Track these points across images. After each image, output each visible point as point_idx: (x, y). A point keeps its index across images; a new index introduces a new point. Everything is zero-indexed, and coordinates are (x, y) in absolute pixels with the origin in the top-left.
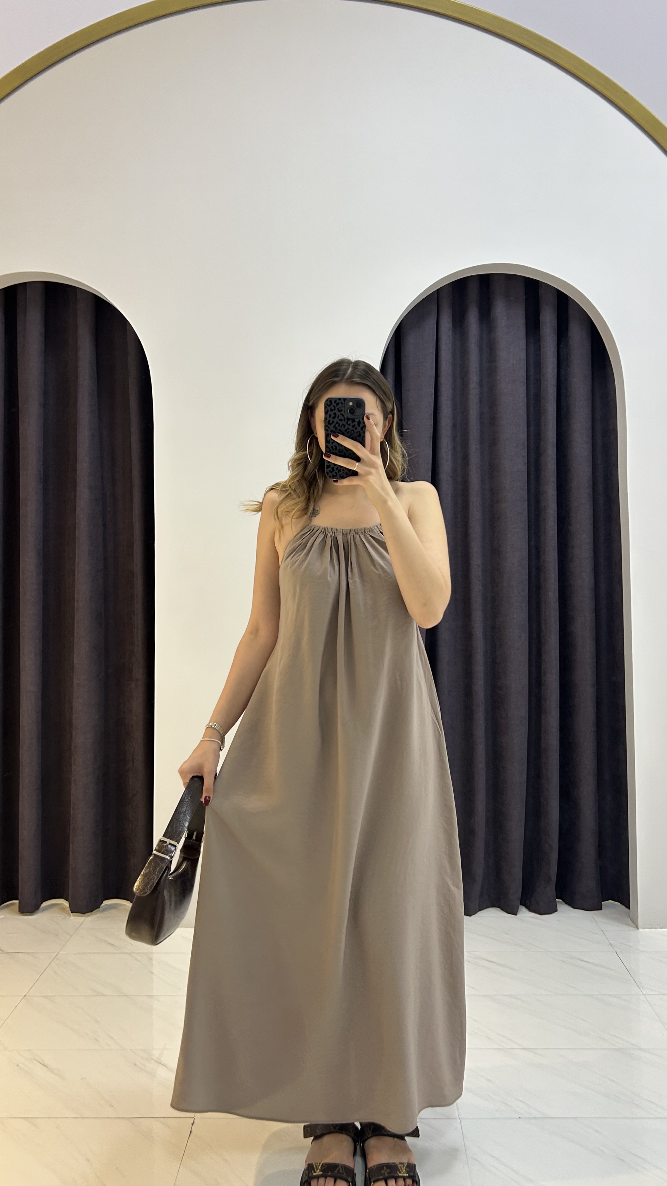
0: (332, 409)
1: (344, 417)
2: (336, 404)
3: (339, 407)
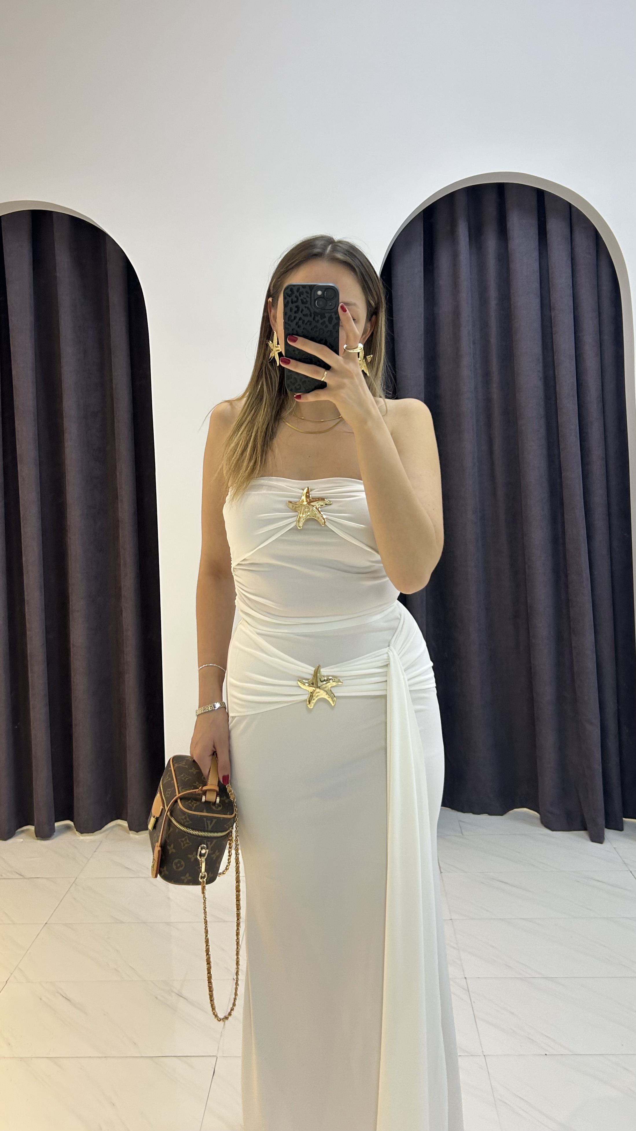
0: (294, 300)
1: (310, 311)
2: (298, 293)
3: (304, 298)
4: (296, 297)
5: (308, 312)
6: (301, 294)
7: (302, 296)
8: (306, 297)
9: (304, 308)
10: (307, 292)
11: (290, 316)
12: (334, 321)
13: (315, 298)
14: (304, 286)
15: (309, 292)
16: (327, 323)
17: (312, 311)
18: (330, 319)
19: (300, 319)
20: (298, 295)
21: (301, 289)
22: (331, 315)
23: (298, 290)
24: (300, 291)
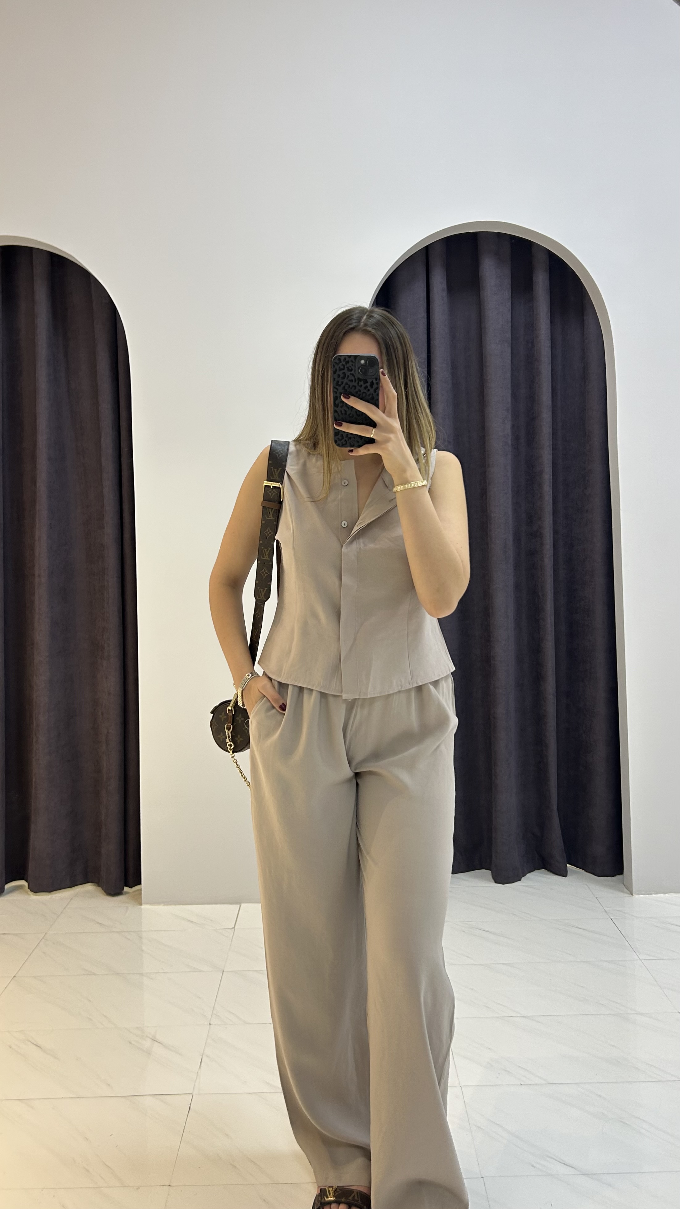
0: (341, 368)
1: (355, 378)
2: (345, 362)
3: (349, 366)
4: (343, 365)
5: (353, 379)
6: (348, 362)
7: (348, 364)
8: (351, 365)
9: (349, 375)
10: (352, 361)
11: (338, 382)
12: (375, 386)
13: (359, 366)
14: (350, 357)
15: (354, 361)
16: (369, 388)
17: (357, 378)
18: (372, 384)
19: (347, 384)
20: (344, 363)
21: (347, 359)
22: (372, 381)
23: (345, 359)
24: (347, 360)
